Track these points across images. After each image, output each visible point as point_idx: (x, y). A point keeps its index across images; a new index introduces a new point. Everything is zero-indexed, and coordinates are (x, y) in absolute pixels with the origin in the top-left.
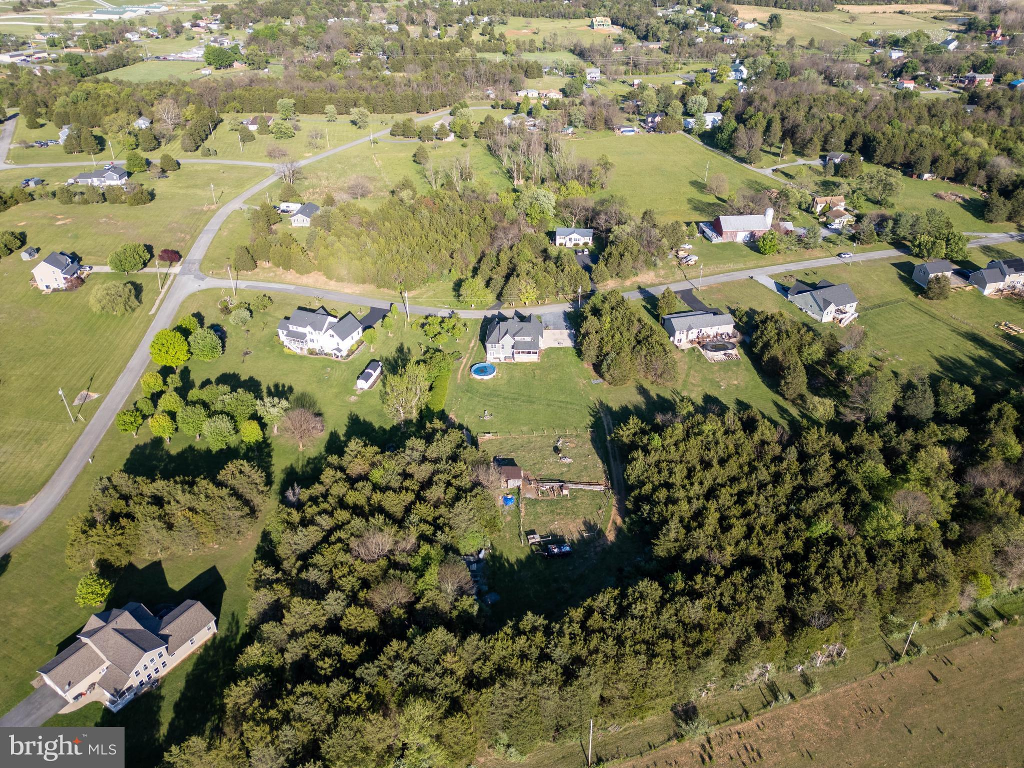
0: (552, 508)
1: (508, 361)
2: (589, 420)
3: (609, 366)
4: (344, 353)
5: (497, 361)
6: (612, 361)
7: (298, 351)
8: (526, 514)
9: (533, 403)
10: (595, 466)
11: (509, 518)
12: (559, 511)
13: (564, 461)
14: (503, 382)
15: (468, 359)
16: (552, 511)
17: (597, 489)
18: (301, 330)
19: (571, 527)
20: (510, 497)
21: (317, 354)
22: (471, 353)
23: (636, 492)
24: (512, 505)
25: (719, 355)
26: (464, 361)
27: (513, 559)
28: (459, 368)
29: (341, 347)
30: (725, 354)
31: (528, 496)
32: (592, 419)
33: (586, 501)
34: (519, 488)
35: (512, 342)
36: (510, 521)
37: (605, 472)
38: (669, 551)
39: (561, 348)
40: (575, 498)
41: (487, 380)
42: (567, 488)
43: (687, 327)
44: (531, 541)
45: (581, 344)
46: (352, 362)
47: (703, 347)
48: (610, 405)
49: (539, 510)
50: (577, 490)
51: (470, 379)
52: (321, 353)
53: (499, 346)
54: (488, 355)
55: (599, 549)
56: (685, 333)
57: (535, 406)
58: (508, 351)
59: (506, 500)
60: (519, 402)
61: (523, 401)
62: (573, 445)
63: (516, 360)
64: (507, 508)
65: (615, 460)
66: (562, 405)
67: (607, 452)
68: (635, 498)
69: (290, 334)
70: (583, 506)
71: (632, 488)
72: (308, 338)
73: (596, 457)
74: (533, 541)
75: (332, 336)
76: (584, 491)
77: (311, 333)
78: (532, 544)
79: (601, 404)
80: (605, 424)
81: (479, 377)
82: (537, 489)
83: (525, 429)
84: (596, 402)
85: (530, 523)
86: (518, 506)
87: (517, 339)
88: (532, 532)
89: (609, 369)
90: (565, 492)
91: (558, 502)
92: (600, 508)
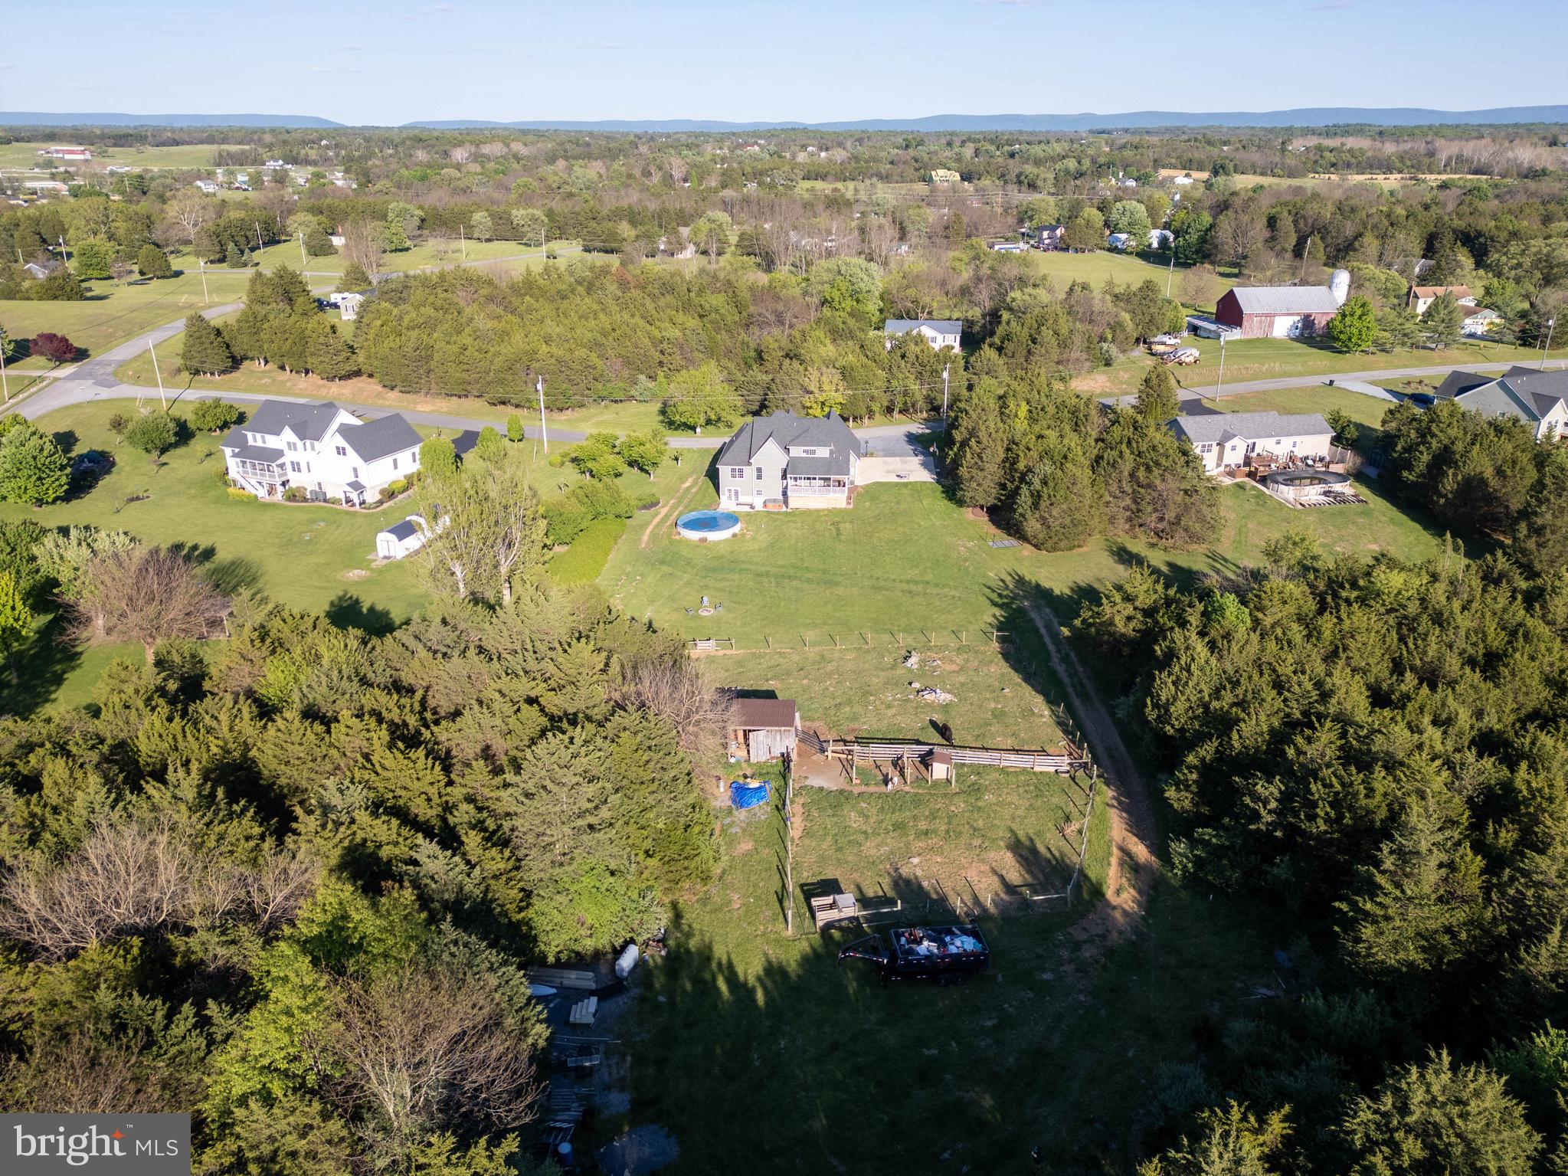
0: (898, 817)
1: (771, 508)
2: (991, 615)
3: (1037, 497)
4: (372, 496)
5: (747, 509)
6: (1045, 483)
7: (262, 493)
8: (807, 833)
9: (832, 583)
10: (1028, 713)
11: (746, 846)
12: (923, 825)
13: (929, 697)
14: (756, 546)
15: (674, 507)
16: (897, 826)
17: (1044, 766)
18: (272, 442)
19: (972, 875)
20: (754, 784)
21: (305, 500)
22: (681, 498)
23: (1207, 750)
24: (761, 809)
25: (1312, 494)
26: (664, 511)
27: (750, 969)
28: (648, 523)
29: (362, 480)
30: (1326, 493)
31: (816, 782)
32: (998, 612)
33: (1014, 798)
34: (786, 759)
35: (782, 461)
36: (748, 854)
37: (1060, 724)
38: (1428, 942)
39: (906, 485)
40: (976, 790)
41: (717, 543)
42: (946, 760)
43: (1219, 436)
44: (823, 917)
45: (956, 463)
46: (385, 513)
47: (1263, 480)
48: (1046, 584)
49: (854, 820)
50: (979, 770)
51: (672, 542)
52: (320, 496)
53: (749, 472)
54: (724, 498)
55: (1088, 953)
56: (1215, 449)
57: (840, 591)
58: (772, 486)
59: (740, 794)
60: (795, 583)
61: (809, 581)
62: (954, 667)
63: (793, 503)
64: (741, 815)
65: (1085, 697)
66: (913, 587)
67: (1059, 683)
68: (1204, 768)
69: (246, 453)
70: (1006, 813)
71: (1188, 741)
72: (288, 457)
73: (1027, 691)
74: (833, 915)
75: (341, 451)
76: (1004, 771)
77: (292, 446)
78: (829, 926)
79: (1021, 581)
80: (1040, 624)
81: (694, 535)
82: (847, 766)
83: (810, 635)
84: (1008, 579)
85: (823, 859)
86: (780, 808)
87: (797, 451)
88: (830, 887)
89: (1036, 506)
90: (939, 770)
91: (917, 801)
92: (1068, 819)
